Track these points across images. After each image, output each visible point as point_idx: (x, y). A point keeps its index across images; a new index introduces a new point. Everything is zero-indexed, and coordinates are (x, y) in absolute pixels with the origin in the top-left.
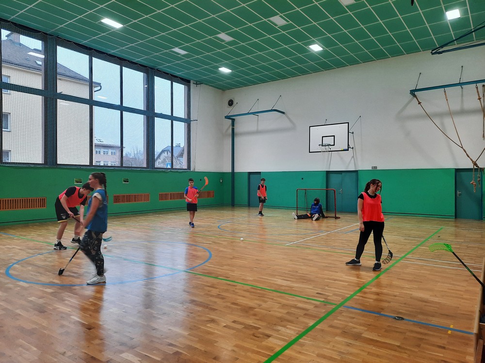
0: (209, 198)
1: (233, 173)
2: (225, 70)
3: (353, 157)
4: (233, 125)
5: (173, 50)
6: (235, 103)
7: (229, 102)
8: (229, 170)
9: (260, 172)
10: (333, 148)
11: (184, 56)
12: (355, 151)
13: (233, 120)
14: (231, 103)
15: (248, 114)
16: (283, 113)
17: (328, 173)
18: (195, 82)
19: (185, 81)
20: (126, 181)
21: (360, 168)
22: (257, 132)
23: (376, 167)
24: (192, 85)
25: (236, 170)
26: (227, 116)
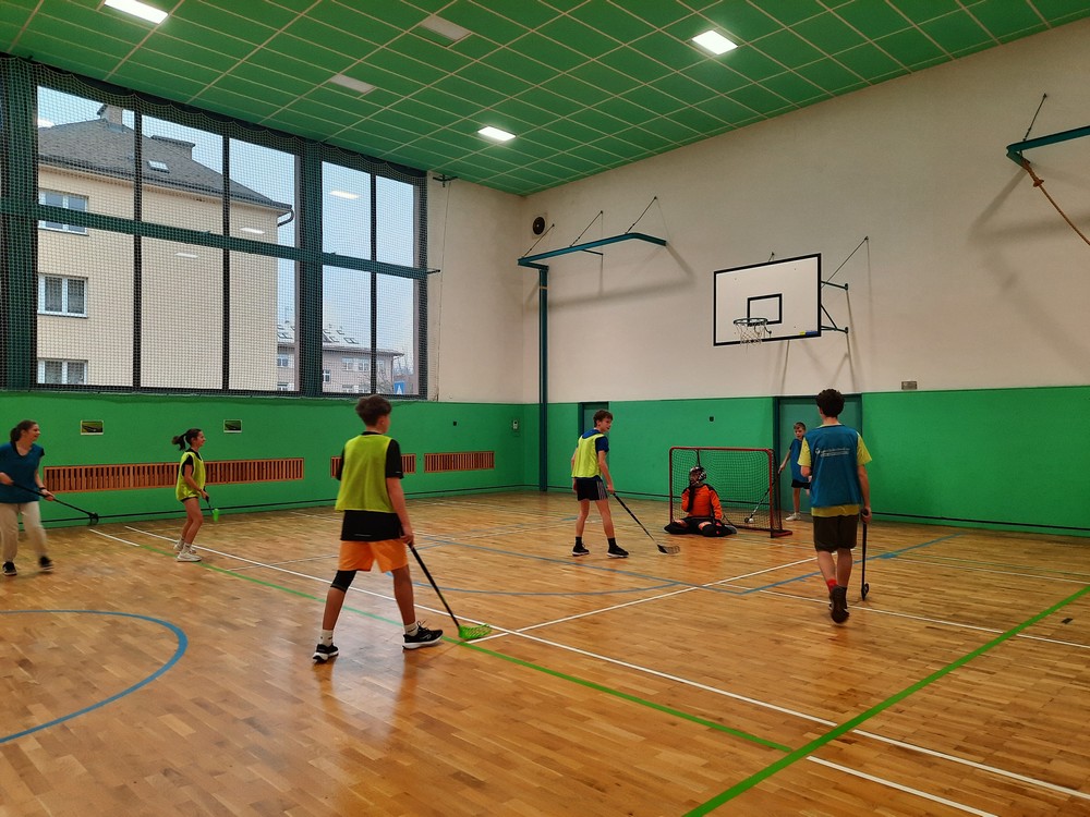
0: (478, 471)
1: (544, 405)
2: (496, 135)
3: (848, 356)
4: (543, 280)
5: (333, 80)
6: (548, 225)
7: (535, 223)
8: (534, 397)
9: (607, 403)
10: (777, 331)
11: (370, 96)
12: (854, 338)
13: (544, 270)
14: (539, 227)
15: (571, 249)
16: (662, 243)
17: (779, 402)
18: (439, 175)
19: (413, 174)
20: (234, 426)
21: (866, 388)
22: (602, 298)
23: (912, 385)
25: (552, 399)
26: (523, 258)
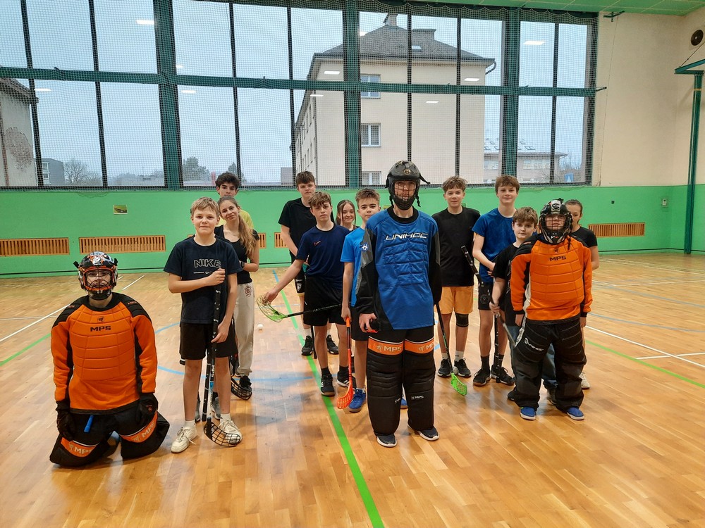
0: (630, 237)
1: (692, 186)
4: (698, 84)
7: (694, 35)
8: (684, 180)
13: (699, 75)
14: (697, 38)
18: (608, 13)
19: (588, 17)
24: (602, 22)
26: (680, 68)
